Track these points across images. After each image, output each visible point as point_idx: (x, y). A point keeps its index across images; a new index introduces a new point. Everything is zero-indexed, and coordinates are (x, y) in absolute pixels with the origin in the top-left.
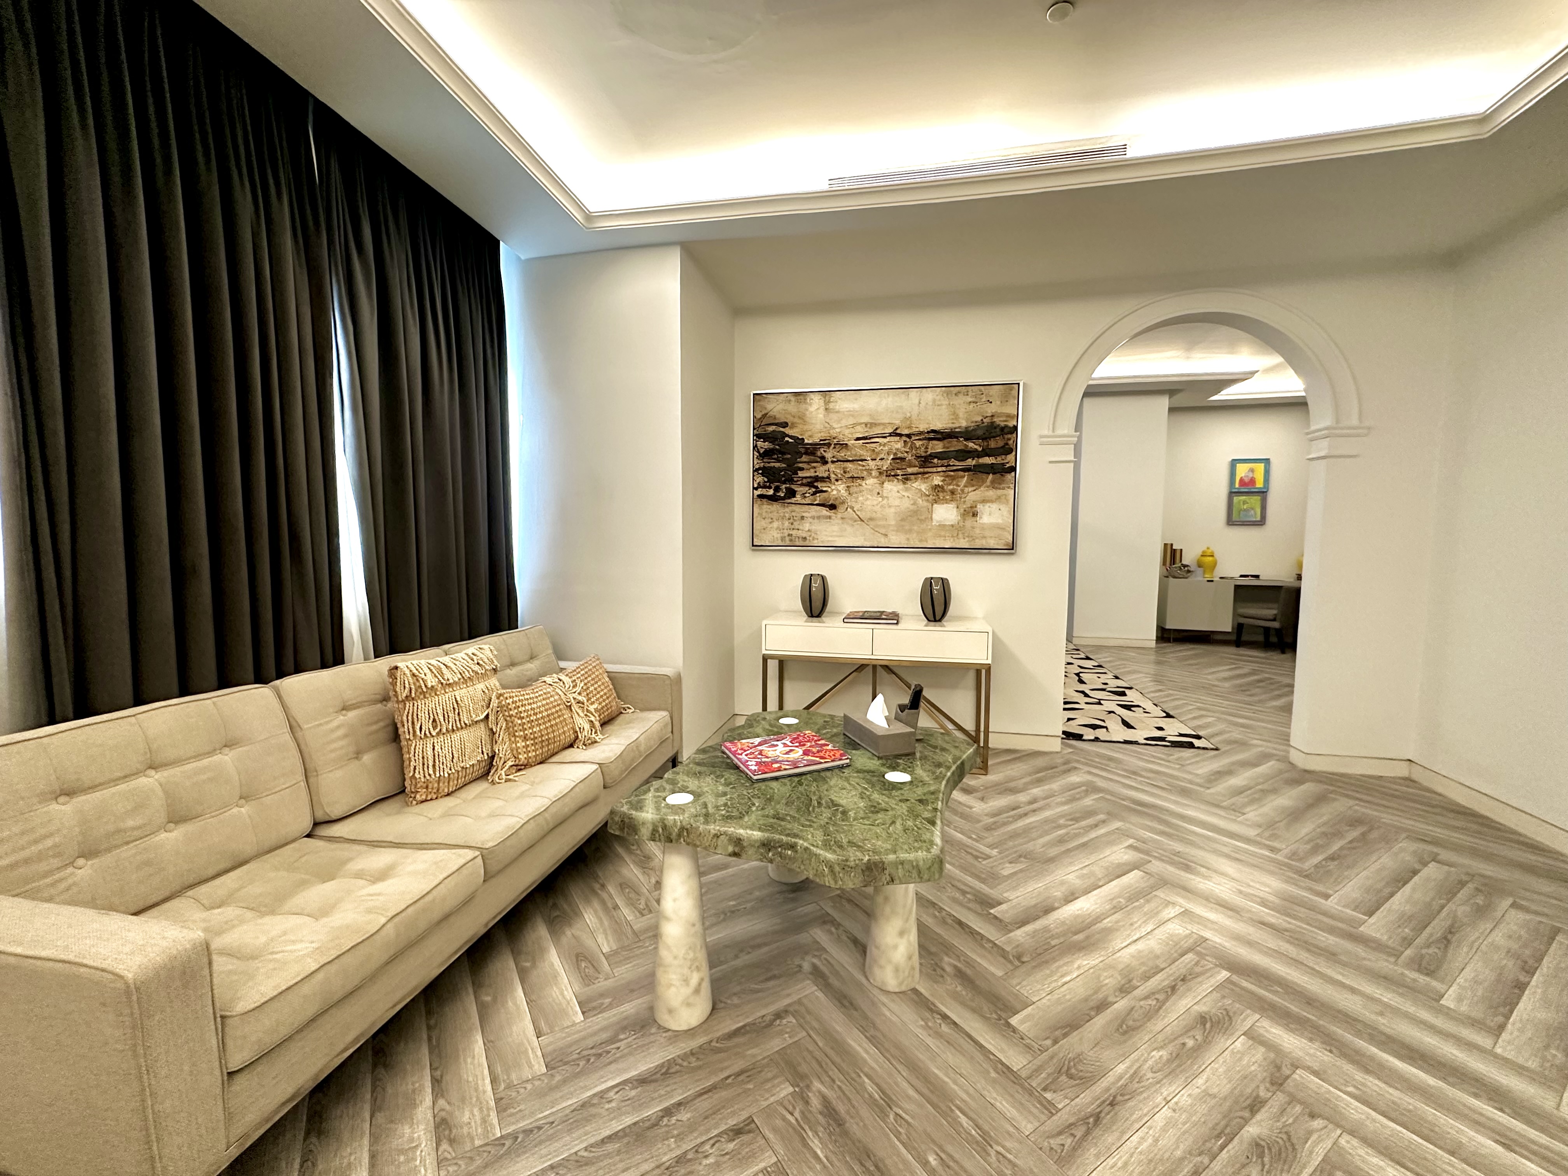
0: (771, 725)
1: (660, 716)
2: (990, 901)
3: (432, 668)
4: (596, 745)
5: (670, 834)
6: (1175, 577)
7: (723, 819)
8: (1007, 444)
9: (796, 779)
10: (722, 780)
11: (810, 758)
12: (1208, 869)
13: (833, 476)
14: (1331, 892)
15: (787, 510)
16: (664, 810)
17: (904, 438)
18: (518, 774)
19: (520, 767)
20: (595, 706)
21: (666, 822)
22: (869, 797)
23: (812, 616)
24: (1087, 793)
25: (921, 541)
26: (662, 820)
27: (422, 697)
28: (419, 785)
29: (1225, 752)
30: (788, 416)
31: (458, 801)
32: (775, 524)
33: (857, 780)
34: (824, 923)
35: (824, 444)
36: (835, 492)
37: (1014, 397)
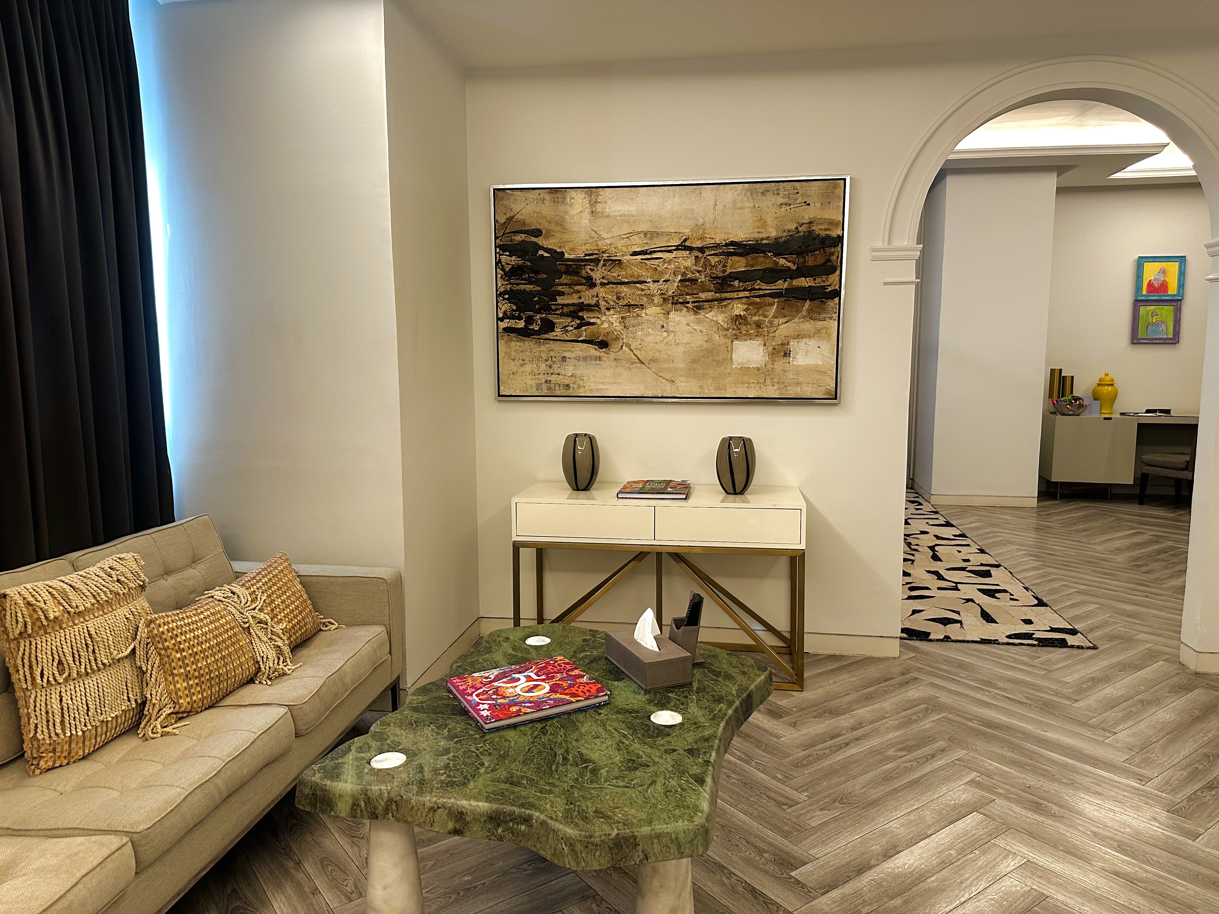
0: (514, 649)
1: (376, 631)
2: (793, 861)
3: (54, 592)
4: (286, 677)
5: (375, 808)
6: (1063, 414)
7: (442, 787)
8: (829, 261)
9: (539, 726)
10: (445, 732)
11: (558, 696)
12: (1061, 806)
13: (602, 303)
14: (1202, 830)
15: (543, 348)
16: (368, 778)
17: (696, 253)
18: (179, 725)
19: (180, 715)
20: (283, 625)
21: (369, 793)
22: (627, 747)
23: (578, 489)
24: (927, 712)
25: (718, 388)
26: (365, 792)
27: (42, 632)
28: (42, 749)
29: (1103, 652)
30: (543, 222)
31: (100, 766)
32: (528, 368)
33: (616, 724)
34: (584, 898)
35: (591, 260)
36: (606, 325)
37: (839, 198)
